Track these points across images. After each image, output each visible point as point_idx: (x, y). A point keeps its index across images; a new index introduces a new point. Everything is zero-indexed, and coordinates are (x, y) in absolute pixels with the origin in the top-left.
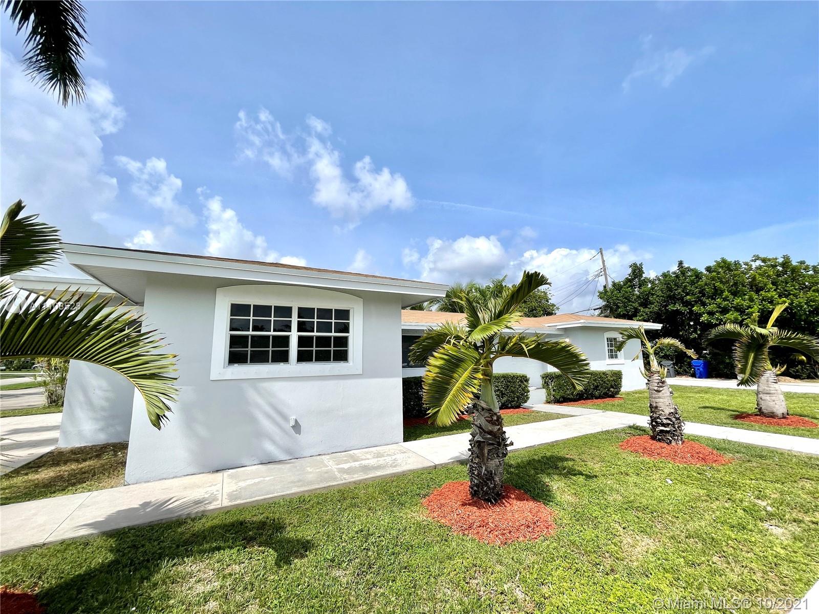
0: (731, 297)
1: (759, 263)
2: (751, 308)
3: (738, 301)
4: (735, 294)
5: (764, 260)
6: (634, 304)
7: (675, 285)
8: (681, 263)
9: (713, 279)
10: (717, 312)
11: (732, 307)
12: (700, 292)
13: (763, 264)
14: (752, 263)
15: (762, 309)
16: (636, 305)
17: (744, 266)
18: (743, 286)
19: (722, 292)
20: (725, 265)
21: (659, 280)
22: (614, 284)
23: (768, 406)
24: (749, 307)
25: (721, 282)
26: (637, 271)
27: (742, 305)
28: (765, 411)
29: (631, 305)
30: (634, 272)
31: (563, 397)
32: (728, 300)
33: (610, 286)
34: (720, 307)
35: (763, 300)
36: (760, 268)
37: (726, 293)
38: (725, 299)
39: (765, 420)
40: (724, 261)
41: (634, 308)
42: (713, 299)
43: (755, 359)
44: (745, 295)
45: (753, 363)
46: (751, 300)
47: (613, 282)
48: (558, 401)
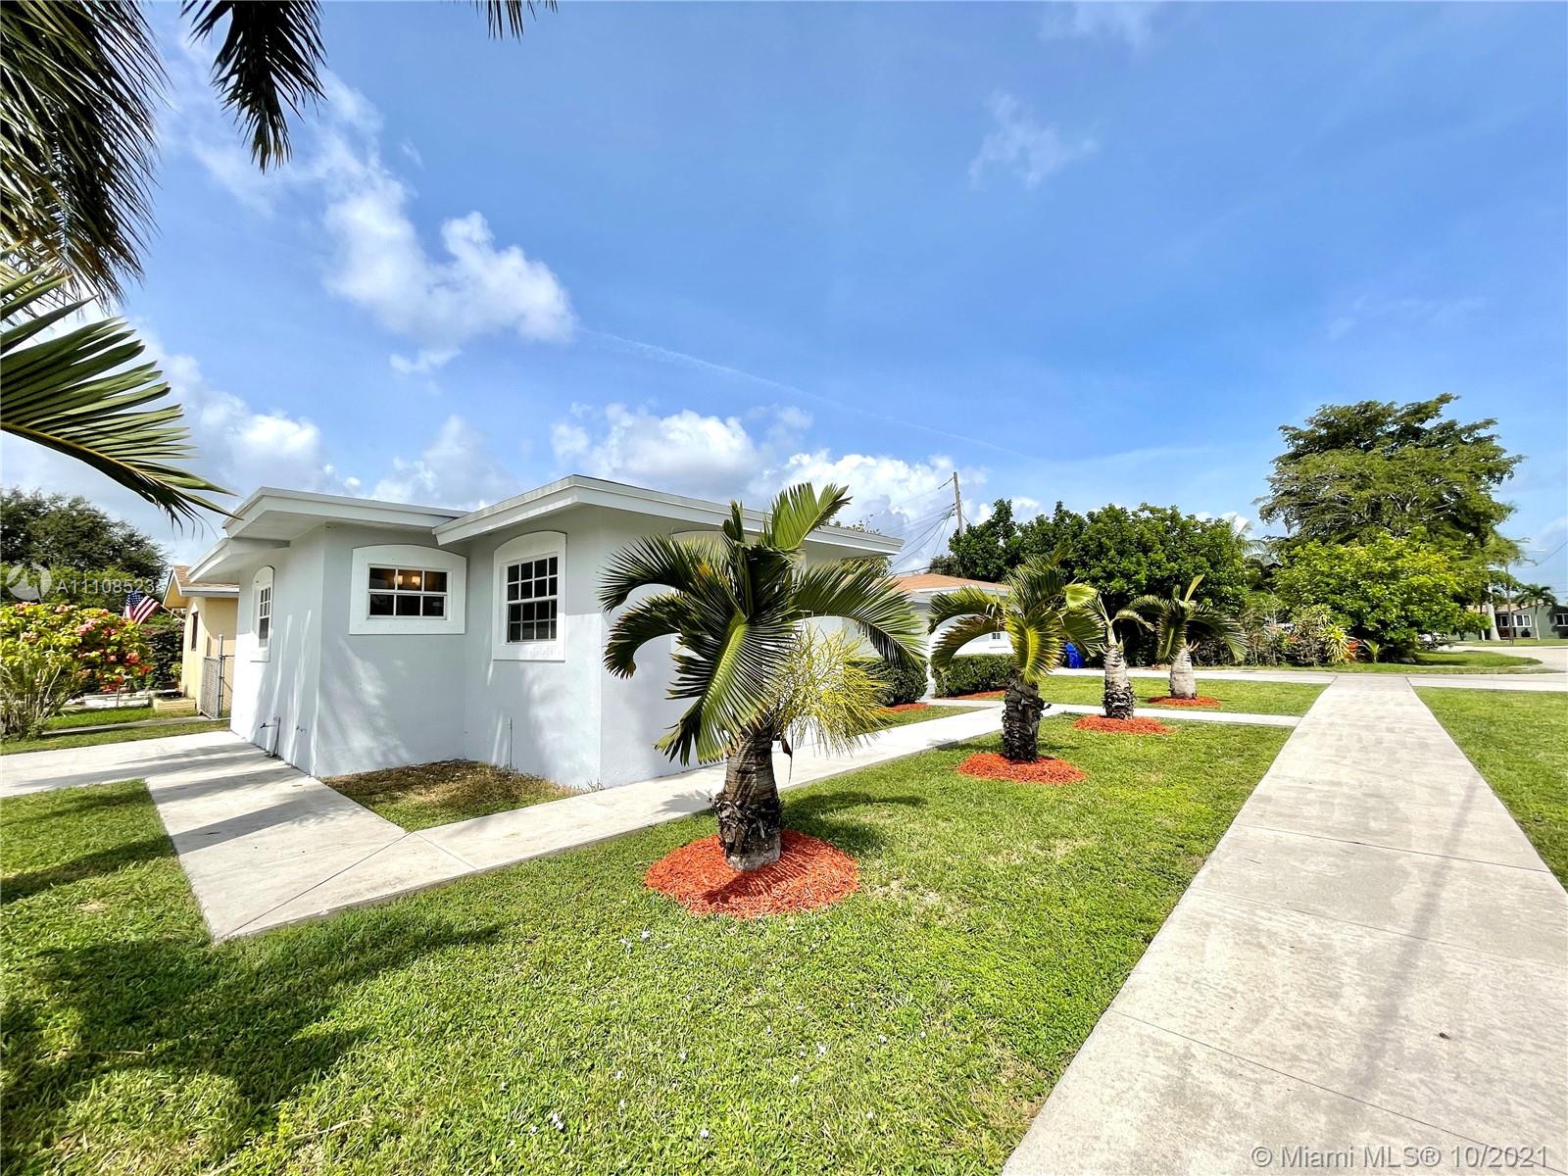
0: (1117, 559)
1: (1146, 514)
2: (1138, 574)
3: (1125, 564)
4: (1121, 553)
5: (1152, 511)
6: (998, 562)
7: (1054, 536)
8: (1059, 505)
9: (1099, 532)
10: (1102, 578)
11: (1118, 572)
12: (1083, 549)
13: (1151, 516)
14: (1140, 513)
15: (1150, 576)
16: (1001, 562)
17: (1132, 517)
18: (1131, 544)
19: (1109, 550)
20: (1115, 515)
21: (1032, 527)
22: (970, 529)
23: (1181, 687)
24: (1136, 573)
25: (1107, 537)
26: (1003, 511)
27: (1129, 569)
28: (1178, 692)
29: (994, 563)
30: (999, 513)
31: (958, 688)
32: (1114, 563)
33: (964, 531)
34: (1104, 571)
35: (1151, 564)
36: (1148, 520)
37: (1112, 552)
38: (1111, 561)
39: (1177, 701)
40: (1112, 508)
41: (998, 565)
42: (1098, 559)
43: (1175, 634)
44: (1132, 555)
45: (1174, 639)
46: (1139, 564)
47: (968, 526)
48: (952, 694)
